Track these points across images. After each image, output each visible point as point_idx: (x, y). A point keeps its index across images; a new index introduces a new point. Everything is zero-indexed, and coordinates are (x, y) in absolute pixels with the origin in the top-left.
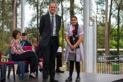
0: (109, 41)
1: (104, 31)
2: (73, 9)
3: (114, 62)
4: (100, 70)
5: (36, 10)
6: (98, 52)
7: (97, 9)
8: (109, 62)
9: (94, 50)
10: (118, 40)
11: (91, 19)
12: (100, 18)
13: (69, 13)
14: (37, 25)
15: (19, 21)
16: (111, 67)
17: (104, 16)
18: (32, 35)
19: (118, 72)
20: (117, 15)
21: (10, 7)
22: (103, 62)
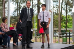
0: (61, 24)
1: (57, 18)
2: (39, 5)
3: (64, 36)
4: (56, 41)
5: (17, 5)
6: (54, 30)
7: (54, 5)
8: (61, 36)
9: (51, 29)
10: (66, 24)
11: (50, 11)
12: (55, 10)
13: (37, 7)
14: (18, 14)
15: (6, 12)
16: (62, 40)
17: (58, 9)
18: (15, 20)
19: (66, 42)
20: (65, 8)
21: (1, 4)
22: (57, 37)
